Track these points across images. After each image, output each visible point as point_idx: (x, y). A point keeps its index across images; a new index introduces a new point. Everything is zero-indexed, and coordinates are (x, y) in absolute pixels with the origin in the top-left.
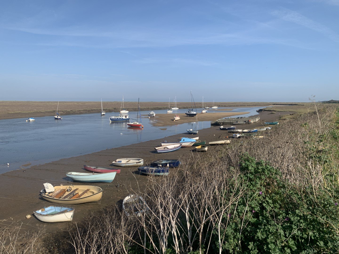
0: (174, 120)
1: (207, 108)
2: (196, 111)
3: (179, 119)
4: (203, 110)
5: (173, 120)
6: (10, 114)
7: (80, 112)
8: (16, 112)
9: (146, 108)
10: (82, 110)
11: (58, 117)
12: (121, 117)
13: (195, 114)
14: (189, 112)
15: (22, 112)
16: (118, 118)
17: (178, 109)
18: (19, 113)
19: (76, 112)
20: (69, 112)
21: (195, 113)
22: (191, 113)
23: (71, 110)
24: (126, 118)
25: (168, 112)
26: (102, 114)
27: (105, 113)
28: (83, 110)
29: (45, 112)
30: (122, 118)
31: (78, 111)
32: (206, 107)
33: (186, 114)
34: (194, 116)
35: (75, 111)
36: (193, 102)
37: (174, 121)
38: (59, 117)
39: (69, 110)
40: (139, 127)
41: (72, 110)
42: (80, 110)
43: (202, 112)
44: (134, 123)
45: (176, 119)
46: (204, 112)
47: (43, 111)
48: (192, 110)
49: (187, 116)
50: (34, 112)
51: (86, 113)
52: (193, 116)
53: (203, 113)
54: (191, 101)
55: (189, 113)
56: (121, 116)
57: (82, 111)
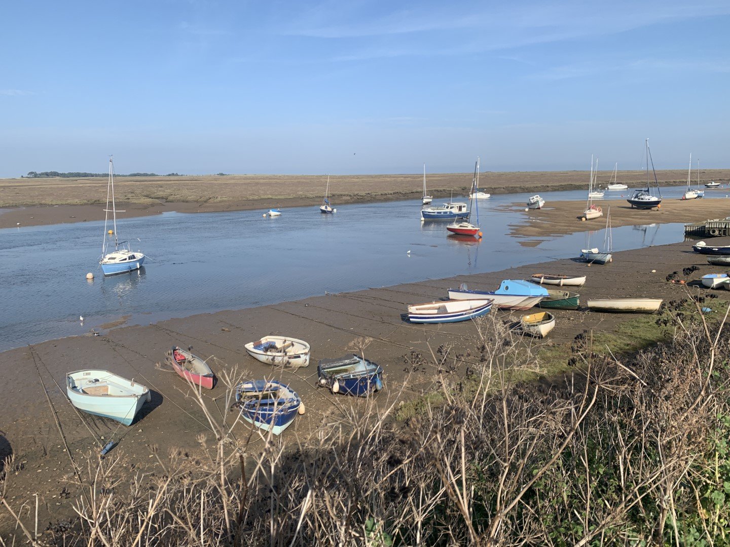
0: (584, 219)
1: (714, 184)
2: (659, 194)
3: (600, 217)
4: (689, 190)
5: (580, 218)
6: (250, 200)
7: (385, 197)
8: (262, 197)
9: (539, 185)
10: (390, 192)
11: (326, 208)
12: (448, 210)
13: (657, 203)
14: (637, 197)
15: (274, 197)
16: (440, 213)
17: (627, 187)
18: (269, 198)
19: (378, 197)
20: (362, 197)
21: (654, 199)
22: (642, 199)
23: (367, 192)
24: (460, 212)
25: (590, 196)
26: (424, 202)
27: (430, 200)
28: (392, 192)
29: (317, 197)
30: (451, 212)
31: (382, 194)
32: (711, 181)
33: (630, 201)
34: (653, 209)
35: (375, 195)
36: (651, 169)
37: (582, 220)
38: (329, 209)
39: (363, 193)
40: (472, 236)
41: (370, 192)
42: (386, 192)
43: (684, 195)
44: (461, 226)
45: (588, 217)
46: (690, 195)
47: (311, 196)
48: (648, 191)
49: (632, 208)
50: (294, 198)
51: (398, 199)
52: (650, 208)
53: (686, 199)
54: (643, 168)
55: (636, 200)
56: (447, 208)
57: (391, 194)
